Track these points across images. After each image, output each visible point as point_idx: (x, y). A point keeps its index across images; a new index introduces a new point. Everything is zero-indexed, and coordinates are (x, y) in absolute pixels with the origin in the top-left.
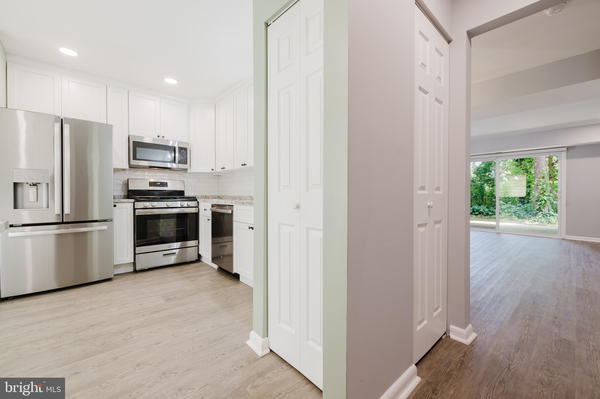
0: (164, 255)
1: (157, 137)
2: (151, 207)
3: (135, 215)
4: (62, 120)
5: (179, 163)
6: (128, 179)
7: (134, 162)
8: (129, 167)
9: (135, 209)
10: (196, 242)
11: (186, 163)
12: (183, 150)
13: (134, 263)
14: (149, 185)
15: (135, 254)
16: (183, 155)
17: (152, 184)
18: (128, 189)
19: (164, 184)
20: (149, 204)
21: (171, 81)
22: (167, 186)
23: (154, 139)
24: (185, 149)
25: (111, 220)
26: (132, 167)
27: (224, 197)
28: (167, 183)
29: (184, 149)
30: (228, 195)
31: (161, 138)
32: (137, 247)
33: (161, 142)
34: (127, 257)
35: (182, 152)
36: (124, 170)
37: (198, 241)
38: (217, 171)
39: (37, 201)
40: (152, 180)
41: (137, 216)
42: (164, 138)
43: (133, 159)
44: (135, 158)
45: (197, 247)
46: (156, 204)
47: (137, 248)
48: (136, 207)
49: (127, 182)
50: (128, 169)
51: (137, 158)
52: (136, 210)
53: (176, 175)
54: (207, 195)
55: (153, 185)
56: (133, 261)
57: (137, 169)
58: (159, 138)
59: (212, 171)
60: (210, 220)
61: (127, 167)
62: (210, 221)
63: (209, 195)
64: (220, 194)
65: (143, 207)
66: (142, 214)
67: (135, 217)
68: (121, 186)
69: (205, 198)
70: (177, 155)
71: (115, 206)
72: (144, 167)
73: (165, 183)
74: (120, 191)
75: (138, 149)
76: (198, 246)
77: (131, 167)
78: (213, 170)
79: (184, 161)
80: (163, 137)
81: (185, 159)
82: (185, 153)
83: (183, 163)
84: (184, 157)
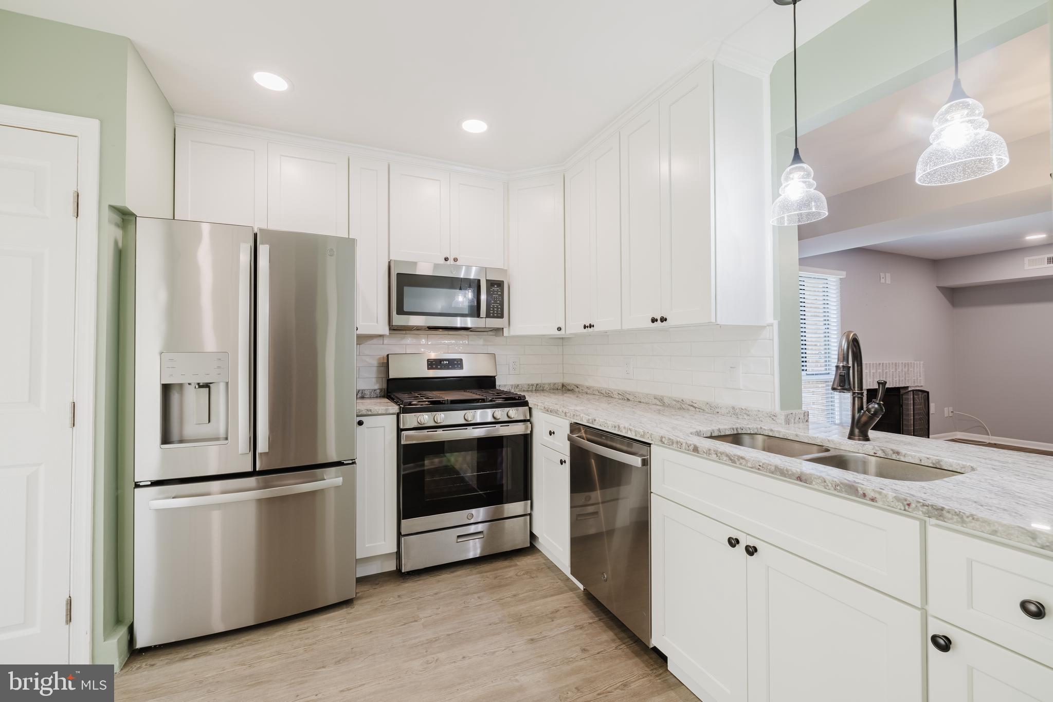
0: (459, 537)
1: (443, 261)
2: (433, 424)
3: (399, 444)
4: (256, 235)
5: (488, 316)
6: (388, 355)
7: (399, 320)
8: (390, 329)
9: (399, 430)
10: (526, 506)
11: (502, 317)
12: (496, 286)
13: (398, 554)
14: (428, 367)
15: (399, 535)
16: (494, 298)
17: (434, 364)
18: (389, 377)
19: (456, 364)
20: (429, 417)
21: (475, 126)
22: (462, 368)
23: (436, 266)
24: (500, 284)
25: (351, 462)
26: (395, 328)
27: (577, 390)
28: (461, 360)
29: (496, 284)
30: (587, 384)
31: (451, 262)
32: (403, 519)
33: (452, 273)
34: (385, 541)
35: (494, 291)
36: (380, 336)
37: (529, 501)
38: (568, 332)
39: (209, 422)
40: (433, 356)
41: (405, 445)
42: (458, 263)
43: (397, 314)
44: (401, 311)
45: (528, 517)
46: (443, 417)
47: (403, 522)
48: (402, 427)
49: (385, 361)
50: (388, 334)
51: (405, 309)
52: (403, 432)
53: (478, 342)
54: (538, 382)
55: (434, 366)
56: (395, 550)
57: (404, 332)
58: (448, 262)
59: (559, 333)
60: (565, 462)
61: (385, 330)
62: (567, 467)
63: (543, 382)
64: (567, 380)
65: (415, 425)
66: (414, 442)
67: (399, 447)
68: (375, 369)
69: (536, 390)
70: (483, 297)
71: (360, 423)
72: (418, 329)
73: (457, 361)
74: (374, 380)
75: (407, 289)
76: (530, 515)
77: (393, 329)
78: (559, 329)
79: (497, 310)
80: (455, 260)
81: (499, 307)
82: (499, 293)
83: (495, 315)
84: (498, 302)
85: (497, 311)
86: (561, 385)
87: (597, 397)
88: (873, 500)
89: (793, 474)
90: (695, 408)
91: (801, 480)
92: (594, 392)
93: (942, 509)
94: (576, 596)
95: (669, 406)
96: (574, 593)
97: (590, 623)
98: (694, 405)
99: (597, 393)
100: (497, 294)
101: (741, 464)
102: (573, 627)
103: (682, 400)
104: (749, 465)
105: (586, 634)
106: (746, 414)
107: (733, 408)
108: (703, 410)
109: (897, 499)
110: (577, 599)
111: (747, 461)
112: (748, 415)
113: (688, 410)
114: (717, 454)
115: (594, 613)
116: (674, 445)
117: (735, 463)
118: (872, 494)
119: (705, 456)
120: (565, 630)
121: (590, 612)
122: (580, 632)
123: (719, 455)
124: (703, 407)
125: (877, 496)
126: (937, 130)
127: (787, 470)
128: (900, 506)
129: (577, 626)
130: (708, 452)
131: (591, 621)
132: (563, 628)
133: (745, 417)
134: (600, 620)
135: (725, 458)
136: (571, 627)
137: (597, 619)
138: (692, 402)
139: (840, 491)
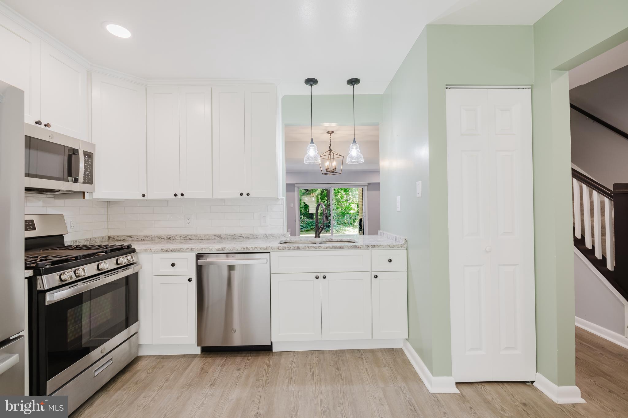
2: (74, 279)
5: (83, 181)
11: (92, 183)
12: (87, 157)
19: (28, 225)
28: (32, 221)
32: (49, 379)
37: (137, 323)
45: (137, 334)
47: (49, 382)
59: (143, 198)
62: (194, 282)
63: (94, 237)
65: (58, 283)
70: (81, 165)
73: (29, 223)
78: (144, 195)
80: (48, 125)
81: (90, 174)
82: (89, 163)
83: (87, 181)
84: (89, 170)
85: (88, 178)
86: (107, 237)
87: (157, 241)
88: (360, 248)
89: (338, 247)
90: (243, 237)
91: (341, 248)
92: (153, 239)
93: (375, 245)
94: (201, 358)
95: (225, 238)
96: (198, 358)
97: (225, 361)
98: (242, 236)
99: (157, 239)
100: (88, 164)
101: (319, 249)
102: (221, 368)
103: (235, 235)
104: (323, 248)
105: (230, 365)
106: (272, 236)
107: (265, 234)
108: (249, 238)
109: (366, 246)
110: (204, 359)
111: (322, 247)
112: (273, 236)
113: (239, 239)
114: (308, 248)
115: (220, 357)
116: (286, 249)
117: (317, 249)
118: (360, 246)
119: (303, 250)
120: (219, 371)
121: (217, 358)
122: (225, 367)
123: (310, 247)
124: (248, 236)
125: (361, 246)
126: (351, 150)
127: (336, 246)
128: (366, 247)
129: (222, 366)
130: (305, 248)
131: (224, 360)
132: (217, 371)
133: (272, 237)
134: (227, 357)
135: (312, 248)
136: (220, 368)
137: (225, 358)
138: (241, 235)
139: (352, 248)
